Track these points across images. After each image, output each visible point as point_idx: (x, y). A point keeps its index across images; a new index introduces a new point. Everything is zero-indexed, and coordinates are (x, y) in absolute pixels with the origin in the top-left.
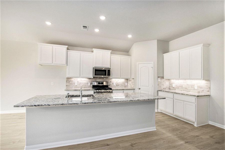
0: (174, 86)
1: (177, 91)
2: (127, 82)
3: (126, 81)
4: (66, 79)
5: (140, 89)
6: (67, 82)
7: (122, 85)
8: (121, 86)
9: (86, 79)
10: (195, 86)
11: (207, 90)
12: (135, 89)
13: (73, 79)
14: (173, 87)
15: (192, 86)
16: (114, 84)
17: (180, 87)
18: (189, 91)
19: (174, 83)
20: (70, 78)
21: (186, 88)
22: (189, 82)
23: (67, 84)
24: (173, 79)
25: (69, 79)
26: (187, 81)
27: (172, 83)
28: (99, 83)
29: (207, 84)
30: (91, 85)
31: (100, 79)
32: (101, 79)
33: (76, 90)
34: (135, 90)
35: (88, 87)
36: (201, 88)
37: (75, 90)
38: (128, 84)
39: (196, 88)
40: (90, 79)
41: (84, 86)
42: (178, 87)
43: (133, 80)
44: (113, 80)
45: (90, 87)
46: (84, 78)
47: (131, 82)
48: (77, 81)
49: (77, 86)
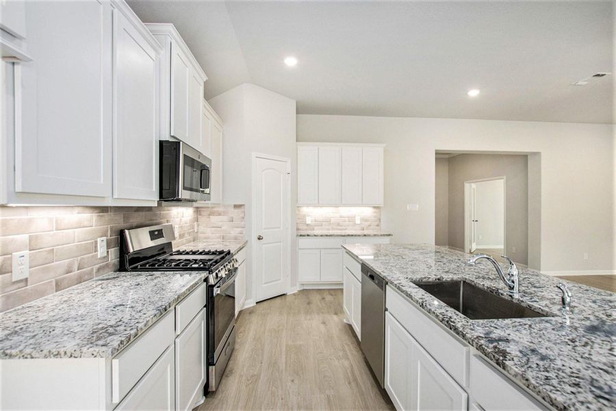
0: (309, 221)
1: (316, 232)
2: (197, 221)
3: (196, 215)
5: (261, 239)
7: (189, 234)
10: (356, 218)
11: (376, 223)
14: (307, 225)
15: (352, 219)
17: (324, 223)
19: (308, 216)
21: (339, 224)
22: (345, 211)
24: (308, 206)
26: (340, 208)
27: (305, 216)
28: (152, 235)
29: (375, 213)
30: (108, 252)
34: (248, 244)
35: (96, 267)
36: (366, 220)
38: (201, 228)
39: (358, 222)
40: (107, 216)
41: (76, 267)
42: (319, 223)
43: (236, 210)
44: (172, 215)
45: (107, 265)
46: (77, 210)
47: (225, 218)
48: (31, 239)
49: (26, 280)
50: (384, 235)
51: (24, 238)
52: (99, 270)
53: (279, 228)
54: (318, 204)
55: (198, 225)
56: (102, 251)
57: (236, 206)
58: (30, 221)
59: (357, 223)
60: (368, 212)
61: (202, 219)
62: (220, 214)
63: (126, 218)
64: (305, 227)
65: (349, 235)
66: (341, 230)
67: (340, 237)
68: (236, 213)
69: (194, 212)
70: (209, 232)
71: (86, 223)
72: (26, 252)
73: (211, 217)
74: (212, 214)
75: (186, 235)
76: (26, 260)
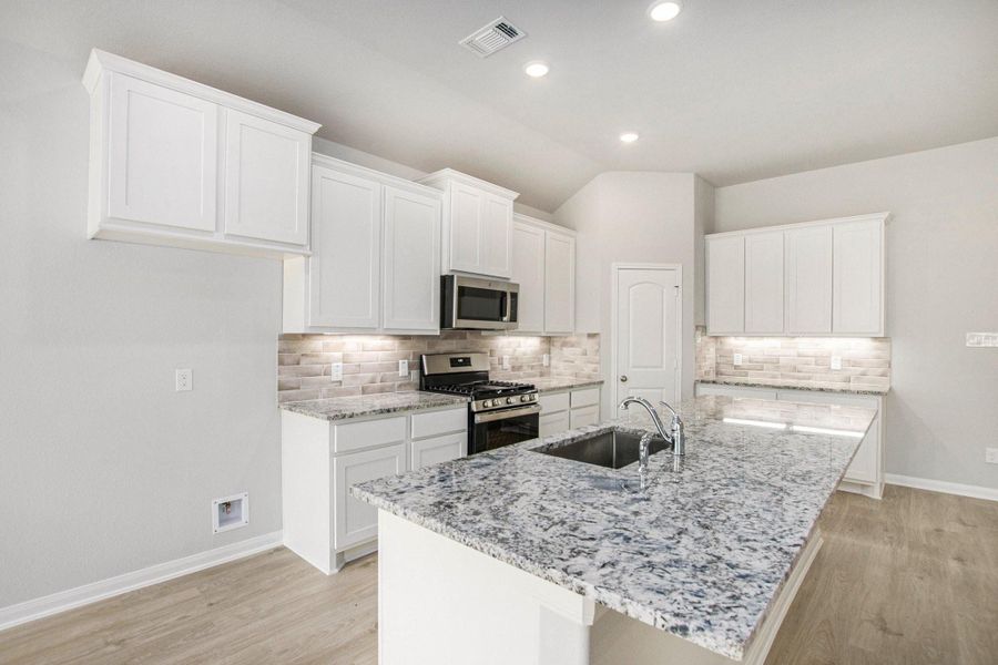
0: (738, 360)
1: (750, 380)
2: (549, 353)
3: (545, 346)
4: (276, 346)
5: (624, 380)
6: (281, 363)
7: (532, 367)
8: (530, 371)
9: (389, 343)
10: (833, 358)
11: (881, 370)
12: (602, 382)
13: (317, 344)
14: (736, 368)
15: (822, 361)
16: (507, 365)
17: (766, 366)
18: (809, 378)
19: (737, 352)
20: (304, 335)
21: (795, 368)
22: (807, 346)
23: (284, 378)
24: (736, 335)
25: (293, 345)
26: (797, 340)
27: (731, 352)
28: (454, 362)
29: (879, 349)
30: (409, 373)
31: (449, 341)
32: (454, 342)
33: (389, 411)
34: (604, 386)
35: (397, 383)
36: (856, 364)
37: (382, 412)
38: (553, 362)
39: (836, 365)
40: (409, 343)
41: (379, 379)
42: (758, 366)
43: (592, 341)
44: (500, 345)
45: (409, 384)
46: (379, 337)
47: (578, 350)
48: (344, 356)
49: (341, 382)
50: (865, 393)
51: (339, 355)
52: (400, 386)
53: (661, 367)
54: (747, 333)
55: (550, 359)
56: (403, 370)
57: (591, 336)
58: (344, 344)
59: (833, 367)
60: (862, 348)
61: (555, 351)
62: (572, 346)
63: (430, 346)
64: (732, 370)
65: (788, 388)
66: (799, 378)
67: (769, 390)
68: (589, 344)
69: (542, 342)
70: (562, 366)
71: (388, 347)
72: (340, 364)
73: (565, 349)
74: (564, 344)
75: (525, 368)
76: (340, 369)
